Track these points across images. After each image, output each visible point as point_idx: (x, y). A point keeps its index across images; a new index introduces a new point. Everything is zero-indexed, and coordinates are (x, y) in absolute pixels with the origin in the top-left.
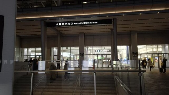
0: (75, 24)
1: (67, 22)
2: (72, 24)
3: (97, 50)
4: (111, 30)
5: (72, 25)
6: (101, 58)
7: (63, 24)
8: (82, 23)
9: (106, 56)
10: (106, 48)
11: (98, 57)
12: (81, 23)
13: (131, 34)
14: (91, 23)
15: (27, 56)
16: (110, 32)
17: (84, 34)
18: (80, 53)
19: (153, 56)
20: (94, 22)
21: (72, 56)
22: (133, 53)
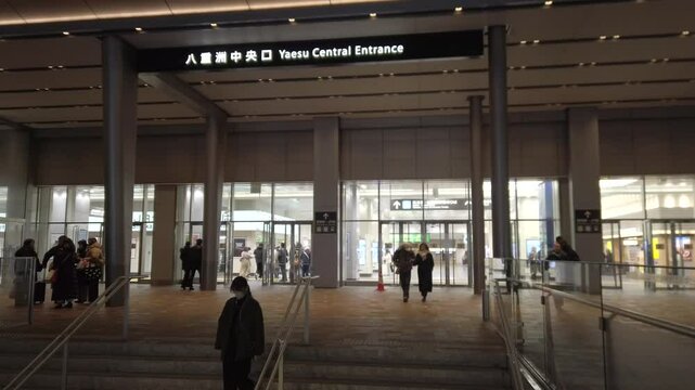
0: (285, 54)
1: (243, 49)
2: (267, 55)
3: (401, 201)
4: (470, 99)
5: (267, 64)
6: (418, 239)
7: (221, 57)
8: (323, 53)
9: (443, 231)
10: (441, 191)
11: (405, 236)
12: (317, 53)
13: (566, 123)
14: (369, 50)
15: (66, 223)
16: (467, 112)
17: (339, 119)
18: (318, 215)
19: (673, 231)
20: (388, 49)
21: (279, 229)
22: (579, 214)
